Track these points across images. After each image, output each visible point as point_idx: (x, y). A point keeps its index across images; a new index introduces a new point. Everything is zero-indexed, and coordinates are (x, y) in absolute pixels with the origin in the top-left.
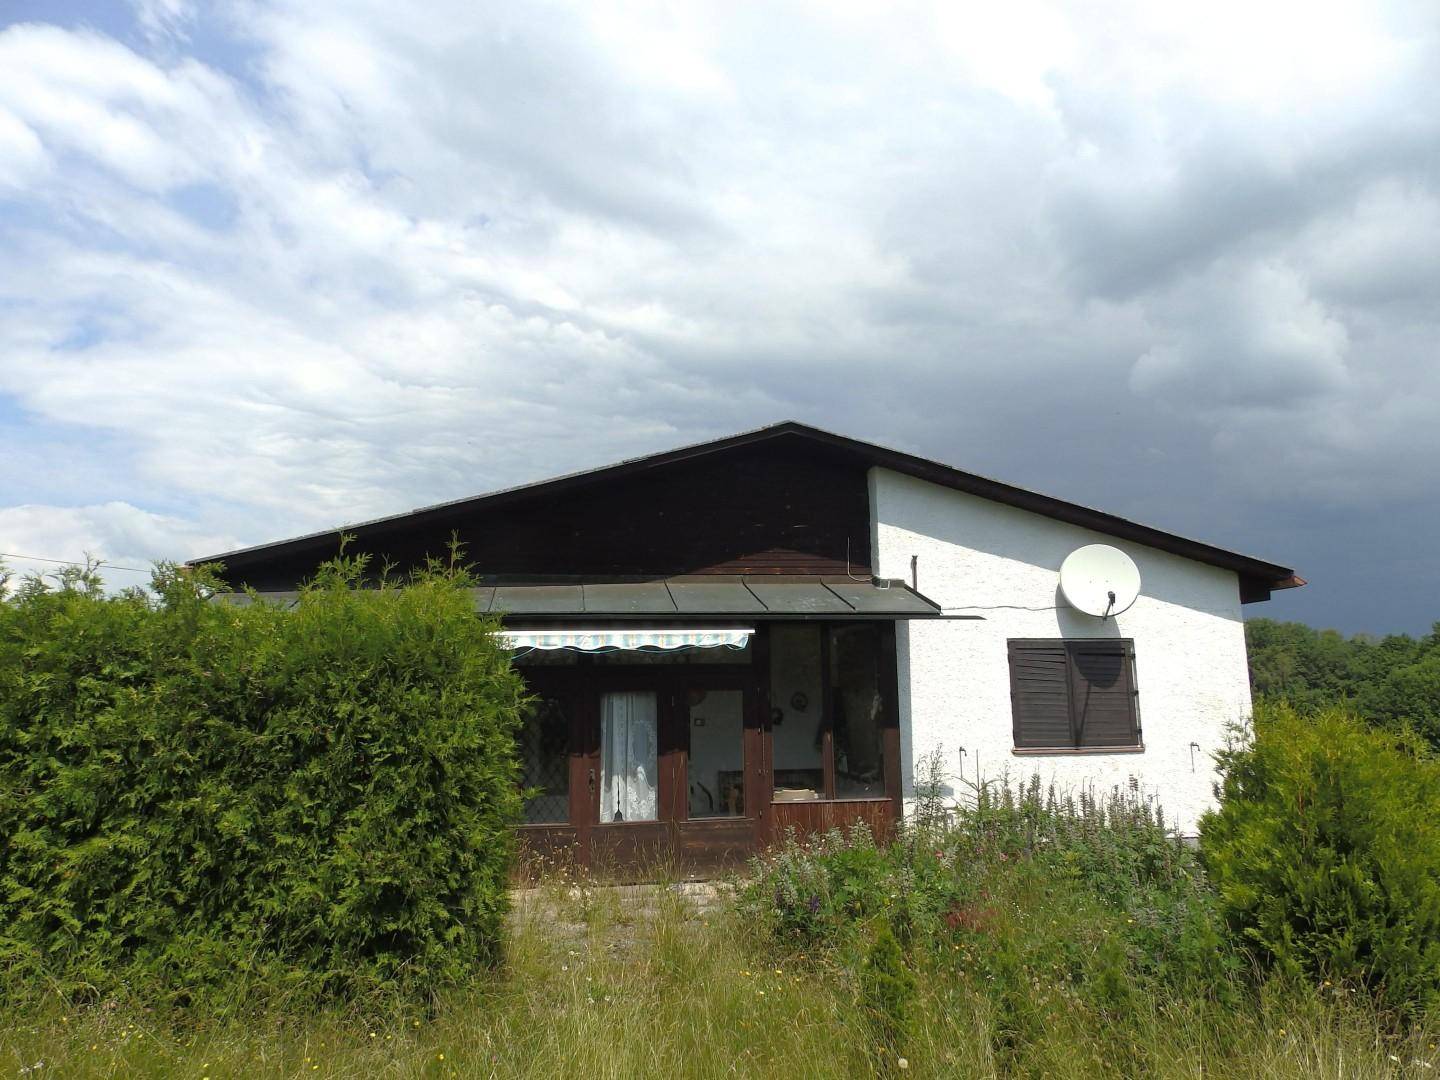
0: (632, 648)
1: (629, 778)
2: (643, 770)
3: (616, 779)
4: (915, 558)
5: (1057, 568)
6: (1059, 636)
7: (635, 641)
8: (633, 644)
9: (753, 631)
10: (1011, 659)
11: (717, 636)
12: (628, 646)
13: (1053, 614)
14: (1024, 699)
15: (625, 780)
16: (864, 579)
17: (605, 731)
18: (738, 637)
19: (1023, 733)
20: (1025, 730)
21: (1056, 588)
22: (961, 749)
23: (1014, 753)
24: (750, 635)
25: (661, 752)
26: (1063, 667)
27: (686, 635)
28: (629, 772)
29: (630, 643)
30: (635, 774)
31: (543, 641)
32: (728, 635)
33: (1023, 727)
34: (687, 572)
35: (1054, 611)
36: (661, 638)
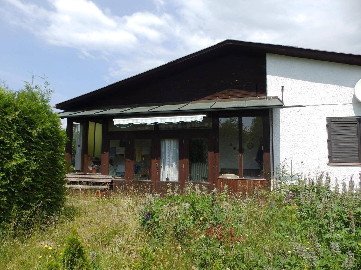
0: (163, 123)
1: (171, 167)
2: (175, 165)
3: (167, 167)
4: (283, 87)
5: (353, 86)
6: (354, 116)
7: (164, 121)
8: (164, 122)
9: (205, 116)
10: (328, 126)
11: (192, 118)
12: (162, 122)
13: (351, 106)
14: (334, 142)
15: (169, 167)
16: (263, 97)
17: (163, 151)
18: (199, 118)
19: (333, 157)
20: (335, 155)
21: (353, 95)
22: (302, 162)
23: (328, 165)
24: (204, 117)
25: (179, 159)
26: (356, 129)
27: (181, 118)
28: (170, 165)
29: (163, 121)
30: (172, 166)
31: (136, 121)
32: (196, 117)
33: (333, 154)
34: (197, 100)
35: (352, 105)
36: (173, 119)
